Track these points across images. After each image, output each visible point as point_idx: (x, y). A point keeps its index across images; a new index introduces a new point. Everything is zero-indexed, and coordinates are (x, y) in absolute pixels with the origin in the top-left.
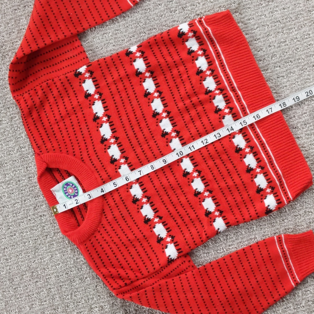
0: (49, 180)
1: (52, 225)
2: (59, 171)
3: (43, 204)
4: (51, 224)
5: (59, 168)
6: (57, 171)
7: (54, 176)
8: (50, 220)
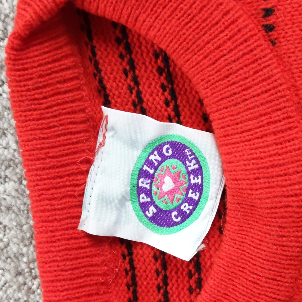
0: (68, 74)
1: (21, 279)
2: (128, 48)
3: (8, 173)
4: (19, 273)
5: (129, 26)
6: (118, 41)
7: (96, 64)
8: (18, 256)
